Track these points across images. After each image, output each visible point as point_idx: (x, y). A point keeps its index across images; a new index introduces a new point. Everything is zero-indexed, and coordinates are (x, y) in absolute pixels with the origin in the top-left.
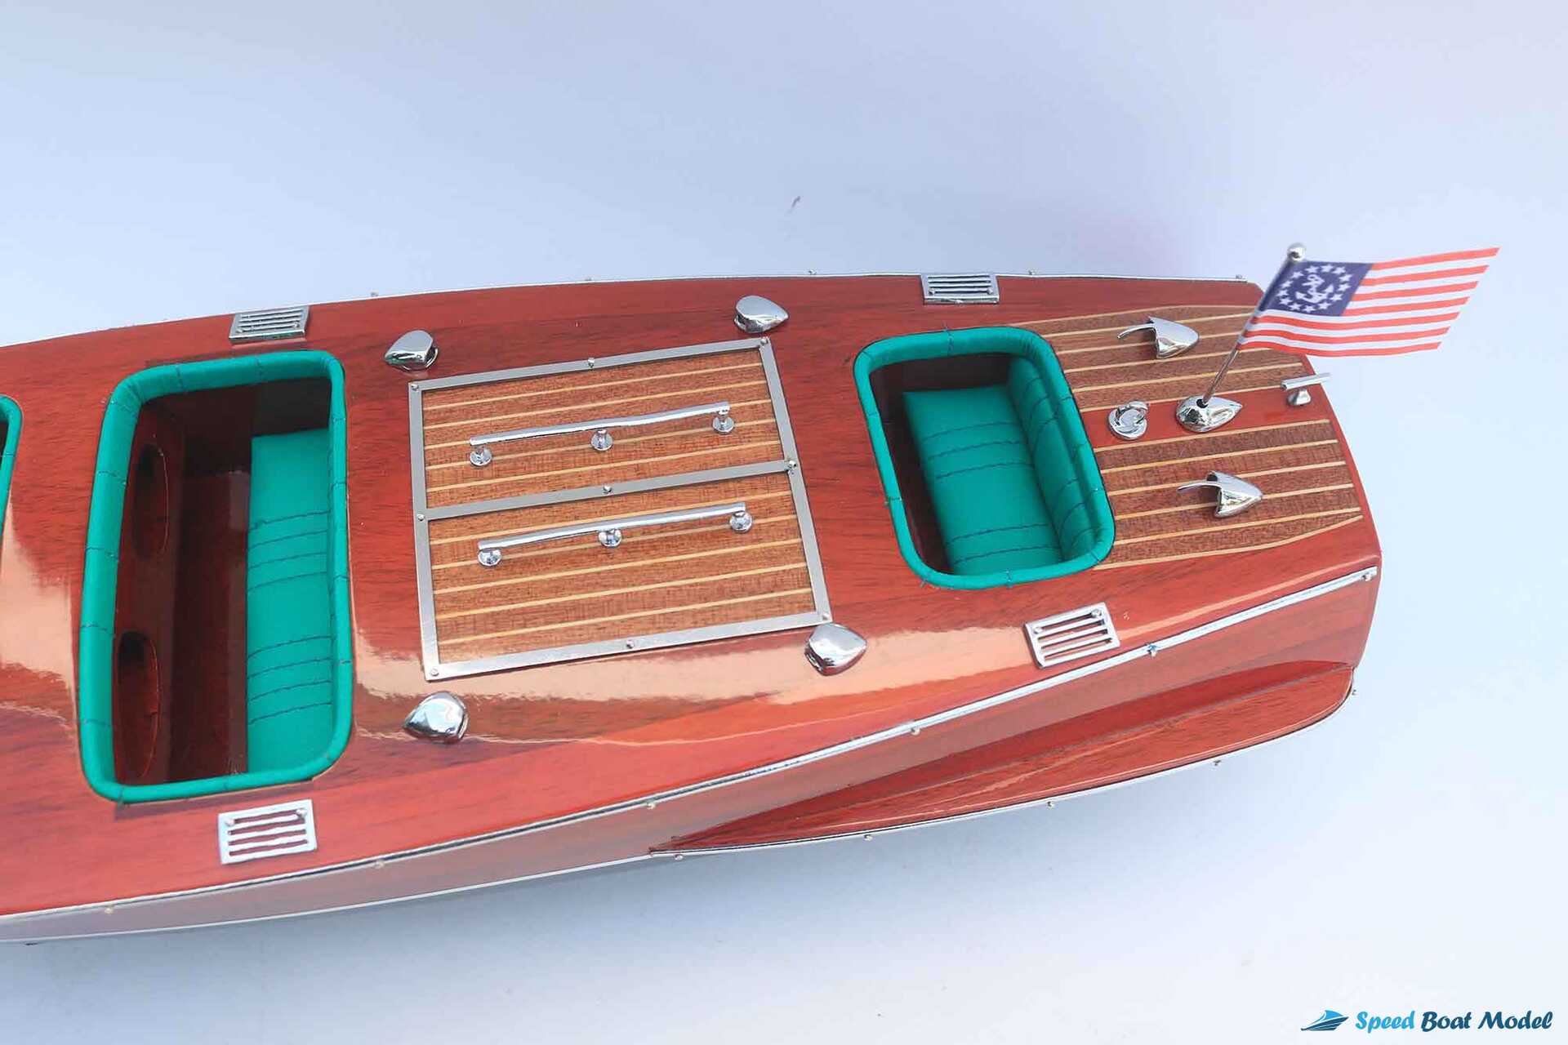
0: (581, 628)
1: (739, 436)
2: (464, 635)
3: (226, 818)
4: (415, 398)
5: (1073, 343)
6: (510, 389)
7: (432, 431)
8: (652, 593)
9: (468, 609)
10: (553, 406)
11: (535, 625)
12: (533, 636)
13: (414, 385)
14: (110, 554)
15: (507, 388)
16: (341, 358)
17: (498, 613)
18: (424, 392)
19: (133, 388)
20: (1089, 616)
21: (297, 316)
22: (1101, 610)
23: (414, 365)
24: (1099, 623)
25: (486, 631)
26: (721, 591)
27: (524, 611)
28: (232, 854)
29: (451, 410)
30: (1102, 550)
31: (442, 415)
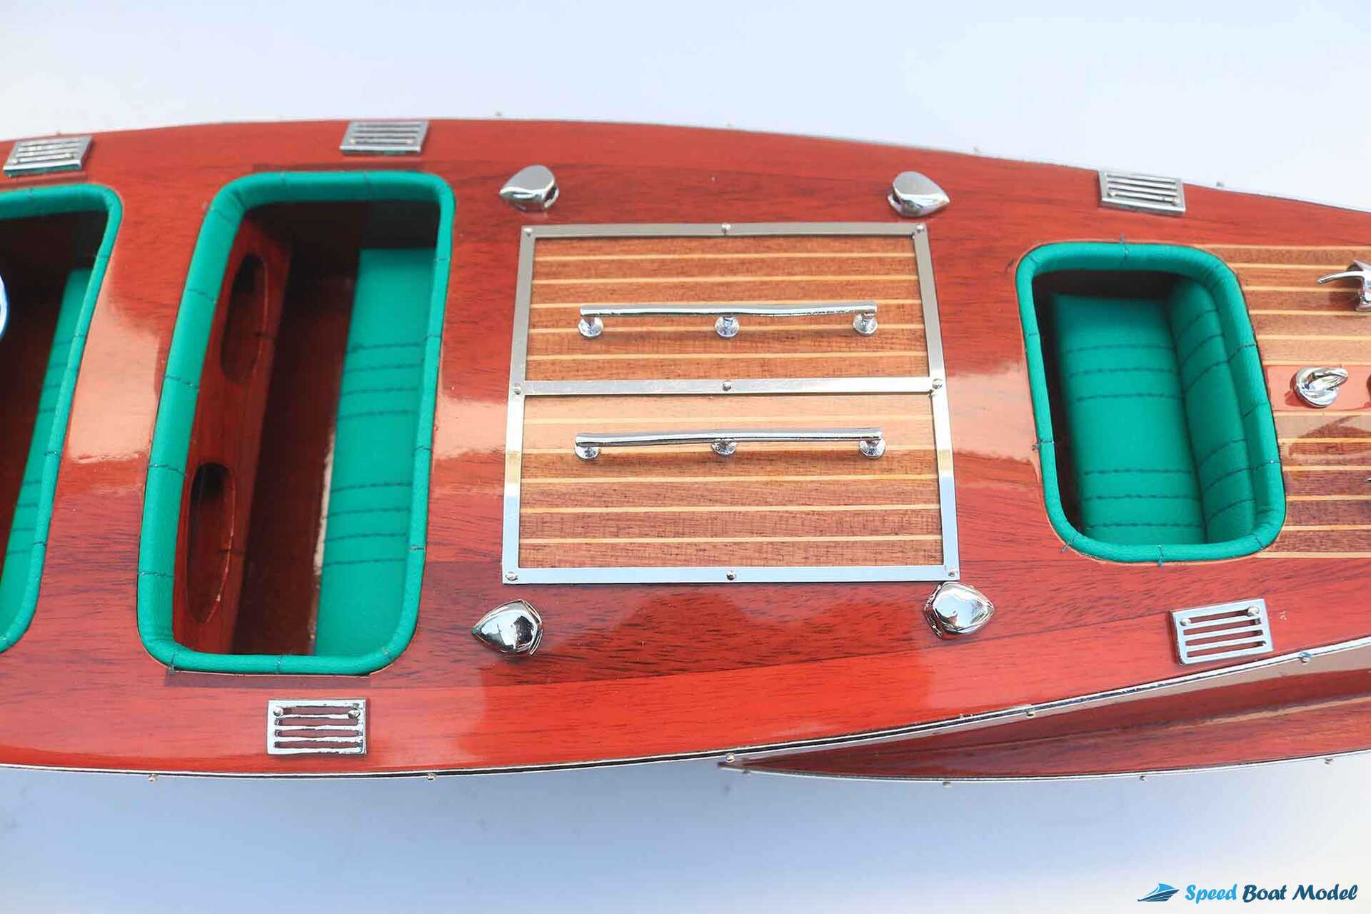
0: (678, 546)
1: (883, 339)
2: (550, 536)
3: (275, 706)
4: (527, 247)
5: (1262, 277)
6: (632, 247)
7: (543, 286)
8: (763, 516)
9: (557, 506)
10: (678, 274)
11: (629, 535)
12: (624, 548)
13: (527, 229)
14: (189, 383)
15: (629, 245)
16: (455, 185)
17: (590, 516)
18: (538, 240)
19: (236, 194)
20: (1245, 613)
21: (413, 132)
22: (1257, 607)
23: (532, 206)
24: (1253, 623)
25: (574, 535)
26: (841, 525)
27: (619, 517)
28: (278, 745)
29: (565, 265)
30: (1265, 535)
31: (554, 269)
